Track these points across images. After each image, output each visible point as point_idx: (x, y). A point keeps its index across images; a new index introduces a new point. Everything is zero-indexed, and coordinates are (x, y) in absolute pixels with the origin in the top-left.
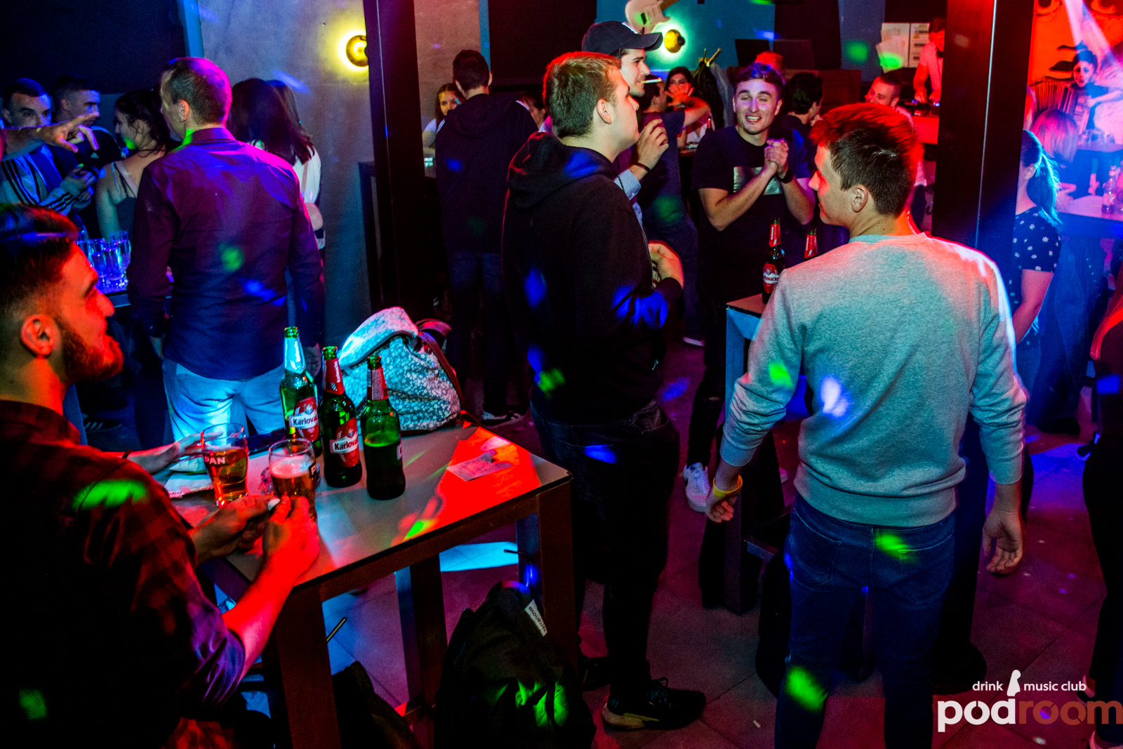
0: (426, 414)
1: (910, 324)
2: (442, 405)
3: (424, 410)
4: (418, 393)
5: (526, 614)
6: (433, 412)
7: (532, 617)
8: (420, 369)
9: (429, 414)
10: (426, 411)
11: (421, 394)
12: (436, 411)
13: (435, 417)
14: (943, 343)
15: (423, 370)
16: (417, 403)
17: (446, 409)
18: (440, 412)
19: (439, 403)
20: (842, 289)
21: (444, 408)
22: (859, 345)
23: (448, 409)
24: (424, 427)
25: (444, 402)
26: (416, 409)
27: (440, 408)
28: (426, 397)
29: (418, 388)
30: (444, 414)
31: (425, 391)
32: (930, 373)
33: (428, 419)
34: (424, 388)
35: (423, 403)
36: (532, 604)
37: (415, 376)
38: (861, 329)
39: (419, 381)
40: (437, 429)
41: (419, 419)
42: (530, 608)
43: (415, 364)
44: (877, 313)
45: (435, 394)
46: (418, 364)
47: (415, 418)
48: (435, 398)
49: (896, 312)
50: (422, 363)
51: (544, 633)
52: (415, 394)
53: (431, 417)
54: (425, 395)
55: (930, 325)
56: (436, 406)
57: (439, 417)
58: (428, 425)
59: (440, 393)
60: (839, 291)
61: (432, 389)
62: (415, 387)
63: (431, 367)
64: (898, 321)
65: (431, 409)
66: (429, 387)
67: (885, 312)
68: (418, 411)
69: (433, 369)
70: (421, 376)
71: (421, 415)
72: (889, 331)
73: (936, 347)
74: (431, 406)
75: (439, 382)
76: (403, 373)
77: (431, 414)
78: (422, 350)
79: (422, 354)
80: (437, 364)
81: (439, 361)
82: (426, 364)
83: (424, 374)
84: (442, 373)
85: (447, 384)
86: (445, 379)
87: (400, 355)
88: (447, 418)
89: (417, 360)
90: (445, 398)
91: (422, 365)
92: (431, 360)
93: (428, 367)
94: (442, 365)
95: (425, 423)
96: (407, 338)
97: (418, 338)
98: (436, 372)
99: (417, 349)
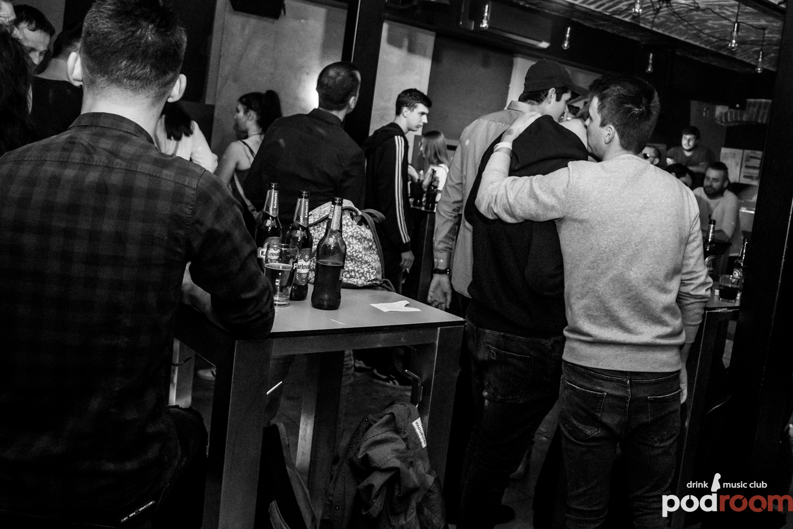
0: (357, 274)
1: (649, 211)
2: (370, 269)
3: (356, 270)
4: (355, 255)
6: (363, 273)
7: (417, 431)
8: (360, 237)
9: (359, 274)
10: (358, 272)
11: (356, 257)
12: (365, 272)
13: (363, 278)
14: (671, 226)
15: (362, 239)
16: (352, 264)
17: (372, 273)
18: (368, 274)
19: (368, 267)
20: (608, 179)
21: (371, 271)
22: (616, 219)
23: (374, 274)
24: (354, 282)
25: (372, 268)
26: (351, 268)
27: (368, 272)
28: (360, 259)
29: (356, 251)
30: (370, 277)
31: (360, 255)
32: (664, 247)
33: (357, 278)
34: (360, 252)
35: (356, 265)
37: (355, 241)
38: (618, 208)
39: (358, 246)
40: (364, 287)
41: (351, 277)
43: (357, 232)
44: (629, 200)
45: (367, 259)
46: (359, 233)
47: (348, 276)
48: (366, 262)
49: (641, 201)
50: (362, 233)
51: (424, 445)
52: (353, 256)
53: (360, 278)
54: (360, 257)
55: (662, 213)
56: (366, 269)
57: (366, 278)
58: (357, 282)
59: (370, 260)
60: (606, 180)
62: (354, 250)
63: (368, 238)
64: (642, 207)
65: (362, 271)
67: (634, 200)
68: (352, 271)
69: (369, 240)
70: (359, 243)
71: (353, 274)
72: (636, 212)
73: (667, 228)
74: (363, 269)
75: (371, 253)
76: (347, 237)
77: (361, 275)
78: (364, 226)
79: (363, 228)
80: (372, 238)
81: (373, 237)
82: (364, 236)
83: (361, 243)
84: (374, 247)
85: (376, 257)
86: (375, 253)
87: (347, 224)
88: (372, 281)
89: (359, 230)
90: (373, 264)
91: (362, 235)
92: (368, 233)
93: (365, 238)
94: (374, 241)
95: (355, 280)
96: (354, 214)
97: (362, 217)
98: (371, 244)
99: (360, 224)
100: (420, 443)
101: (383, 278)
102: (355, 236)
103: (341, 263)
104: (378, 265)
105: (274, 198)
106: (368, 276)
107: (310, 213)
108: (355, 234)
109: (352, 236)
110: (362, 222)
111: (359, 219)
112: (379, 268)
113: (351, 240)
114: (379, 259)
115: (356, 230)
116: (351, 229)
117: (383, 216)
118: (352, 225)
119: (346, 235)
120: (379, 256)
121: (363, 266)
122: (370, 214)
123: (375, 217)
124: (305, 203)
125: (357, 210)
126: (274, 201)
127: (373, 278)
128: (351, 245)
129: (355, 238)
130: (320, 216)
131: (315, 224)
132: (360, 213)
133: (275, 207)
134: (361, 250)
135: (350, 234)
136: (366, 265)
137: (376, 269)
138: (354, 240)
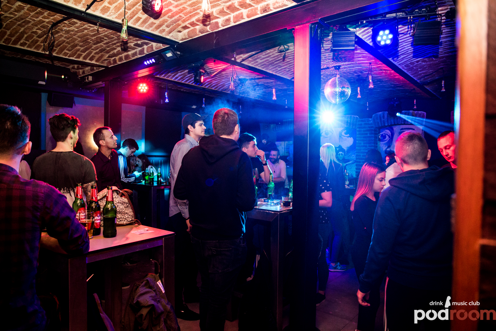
0: (123, 219)
3: (122, 217)
5: (157, 284)
6: (125, 218)
7: (160, 286)
10: (123, 218)
11: (122, 211)
13: (126, 221)
15: (123, 203)
16: (120, 215)
18: (128, 218)
23: (131, 218)
25: (129, 215)
26: (120, 217)
27: (128, 217)
28: (124, 212)
29: (121, 209)
30: (129, 220)
31: (123, 210)
34: (123, 209)
36: (160, 281)
37: (120, 205)
39: (122, 207)
40: (127, 225)
41: (120, 221)
42: (159, 282)
43: (121, 200)
47: (119, 220)
48: (127, 213)
50: (123, 200)
51: (164, 292)
52: (120, 211)
53: (125, 220)
56: (127, 216)
57: (127, 220)
58: (124, 223)
59: (128, 212)
61: (126, 210)
62: (120, 208)
65: (125, 217)
66: (125, 209)
68: (120, 218)
69: (127, 203)
70: (122, 205)
71: (121, 219)
74: (125, 216)
75: (128, 209)
76: (116, 203)
77: (125, 219)
78: (123, 197)
79: (123, 198)
80: (128, 202)
81: (128, 201)
82: (124, 201)
83: (123, 205)
84: (129, 206)
86: (130, 208)
87: (115, 197)
88: (130, 221)
89: (121, 199)
90: (130, 214)
91: (123, 201)
92: (126, 200)
93: (125, 202)
94: (129, 203)
95: (122, 222)
96: (118, 192)
97: (122, 193)
98: (127, 205)
99: (121, 196)
100: (162, 291)
101: (135, 219)
103: (115, 215)
104: (132, 214)
105: (80, 190)
106: (128, 219)
107: (98, 194)
108: (120, 201)
110: (122, 195)
111: (121, 194)
112: (133, 215)
113: (118, 204)
116: (118, 199)
117: (132, 191)
118: (118, 197)
119: (116, 202)
120: (132, 210)
121: (125, 215)
122: (126, 191)
123: (128, 192)
124: (95, 191)
125: (120, 190)
126: (80, 192)
127: (130, 220)
128: (119, 207)
129: (120, 203)
130: (102, 195)
131: (101, 199)
132: (121, 191)
133: (81, 194)
134: (123, 208)
135: (117, 201)
136: (127, 215)
137: (131, 216)
138: (120, 204)
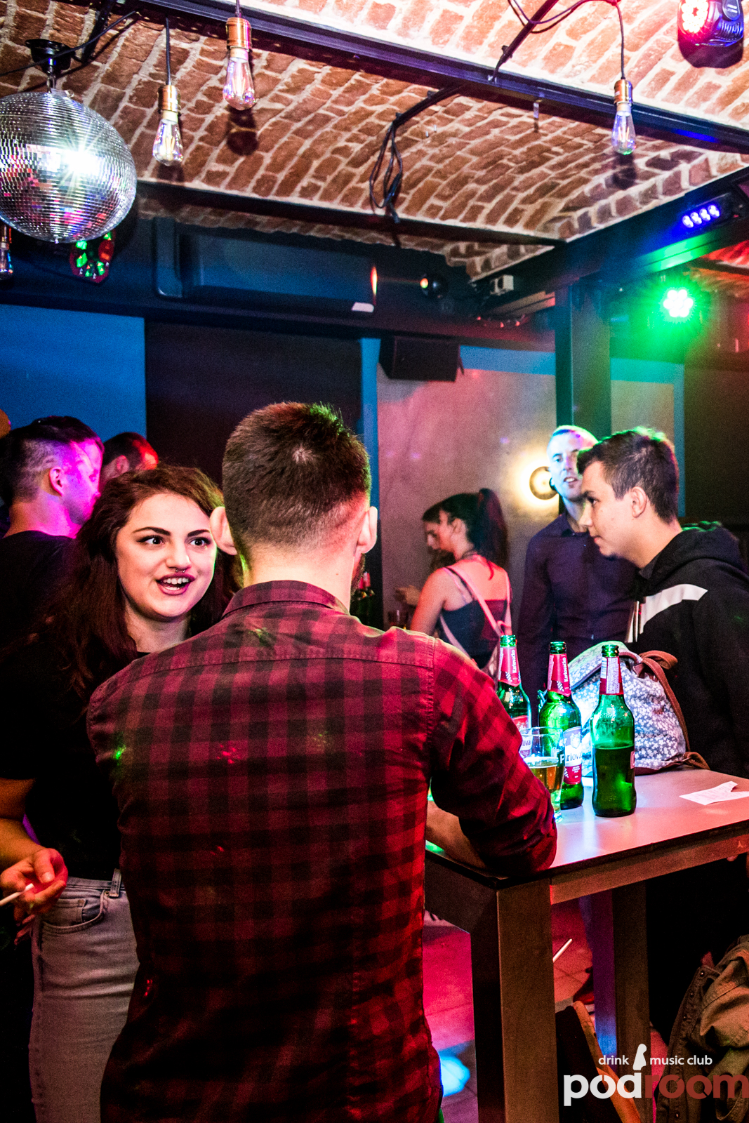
0: (649, 752)
2: (668, 741)
3: (648, 746)
4: (642, 724)
6: (658, 749)
8: (646, 696)
9: (653, 751)
10: (650, 748)
12: (661, 747)
13: (659, 756)
15: (649, 698)
16: (642, 738)
17: (672, 747)
18: (665, 749)
19: (665, 739)
21: (670, 744)
23: (675, 747)
24: (648, 764)
25: (670, 739)
26: (641, 745)
27: (666, 745)
28: (651, 729)
29: (643, 718)
30: (670, 753)
31: (651, 722)
33: (651, 758)
34: (650, 718)
35: (646, 738)
37: (639, 703)
39: (644, 710)
40: (663, 770)
41: (643, 757)
43: (641, 689)
45: (661, 727)
46: (643, 689)
48: (661, 731)
50: (648, 689)
52: (640, 725)
53: (655, 756)
54: (651, 726)
56: (662, 743)
57: (663, 755)
58: (652, 763)
59: (667, 728)
61: (658, 720)
63: (658, 695)
65: (656, 746)
66: (654, 718)
68: (643, 749)
69: (660, 699)
70: (646, 705)
71: (643, 752)
74: (656, 742)
75: (665, 717)
77: (655, 752)
78: (648, 678)
79: (648, 680)
80: (663, 694)
81: (666, 693)
82: (652, 692)
83: (648, 703)
84: (668, 707)
85: (674, 721)
86: (671, 714)
88: (673, 758)
89: (642, 685)
90: (671, 733)
91: (648, 693)
92: (657, 688)
93: (654, 696)
94: (668, 698)
95: (648, 761)
96: (631, 661)
97: (643, 664)
98: (663, 703)
99: (642, 675)
101: (688, 751)
102: (638, 695)
103: (629, 742)
104: (677, 732)
105: (511, 658)
106: (666, 752)
108: (638, 692)
109: (634, 697)
110: (646, 671)
111: (639, 668)
112: (680, 737)
113: (633, 702)
114: (677, 723)
115: (638, 687)
116: (632, 686)
117: (674, 658)
118: (631, 680)
119: (629, 698)
121: (657, 739)
122: (653, 658)
123: (662, 660)
124: (561, 661)
125: (635, 655)
126: (512, 663)
127: (673, 753)
128: (639, 711)
129: (639, 697)
130: (581, 674)
131: (580, 686)
132: (640, 659)
133: (515, 672)
134: (650, 715)
135: (634, 694)
136: (661, 736)
137: (676, 740)
138: (638, 701)
